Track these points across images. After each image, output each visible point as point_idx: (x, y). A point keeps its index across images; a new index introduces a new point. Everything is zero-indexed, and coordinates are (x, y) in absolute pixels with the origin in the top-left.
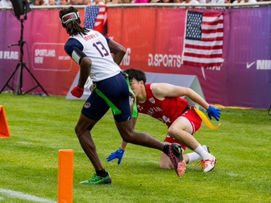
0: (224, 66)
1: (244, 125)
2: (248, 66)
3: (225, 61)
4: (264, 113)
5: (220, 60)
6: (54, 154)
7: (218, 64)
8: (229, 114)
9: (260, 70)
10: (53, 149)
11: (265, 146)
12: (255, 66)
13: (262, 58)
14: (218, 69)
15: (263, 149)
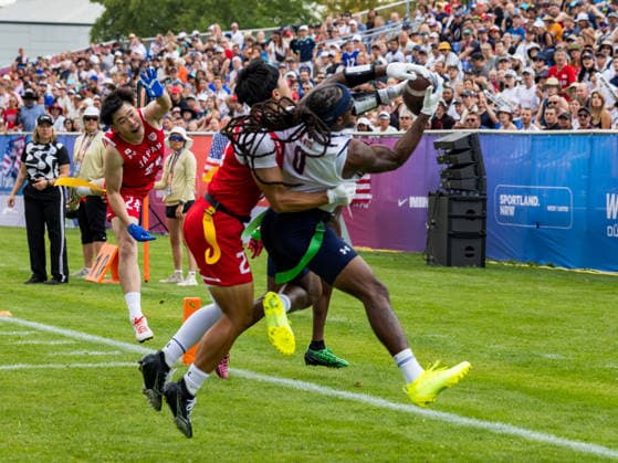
0: (374, 204)
1: (394, 271)
2: (400, 204)
3: (374, 197)
4: (419, 257)
5: (369, 196)
6: (179, 302)
7: (366, 201)
8: (378, 257)
9: (414, 208)
10: (176, 297)
11: (419, 295)
12: (407, 203)
13: (416, 195)
14: (366, 206)
15: (418, 298)
